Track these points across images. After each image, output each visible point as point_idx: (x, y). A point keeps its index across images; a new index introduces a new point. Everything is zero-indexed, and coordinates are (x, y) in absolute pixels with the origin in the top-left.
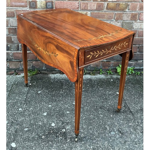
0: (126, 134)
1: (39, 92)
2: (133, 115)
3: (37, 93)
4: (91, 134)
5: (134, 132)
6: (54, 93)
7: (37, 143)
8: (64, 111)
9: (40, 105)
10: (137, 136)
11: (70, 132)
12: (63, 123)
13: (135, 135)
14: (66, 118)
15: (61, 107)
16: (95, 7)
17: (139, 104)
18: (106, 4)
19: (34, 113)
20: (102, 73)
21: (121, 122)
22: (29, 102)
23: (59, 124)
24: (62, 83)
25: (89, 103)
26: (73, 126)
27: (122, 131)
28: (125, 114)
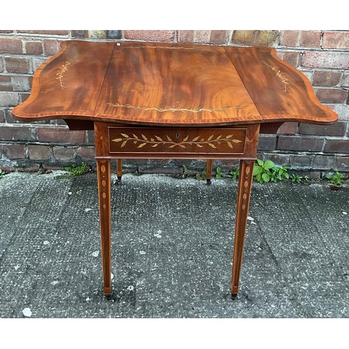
0: (259, 302)
1: (87, 210)
2: (277, 263)
3: (82, 212)
4: (186, 298)
5: (276, 298)
6: (116, 213)
7: (74, 311)
8: (135, 250)
9: (86, 236)
10: (282, 306)
11: (143, 293)
12: (130, 274)
13: (277, 305)
14: (136, 263)
15: (129, 243)
17: (292, 241)
19: (73, 251)
20: (221, 176)
21: (251, 276)
22: (65, 228)
23: (123, 274)
24: (136, 194)
25: (187, 235)
26: (150, 281)
27: (249, 296)
28: (261, 261)
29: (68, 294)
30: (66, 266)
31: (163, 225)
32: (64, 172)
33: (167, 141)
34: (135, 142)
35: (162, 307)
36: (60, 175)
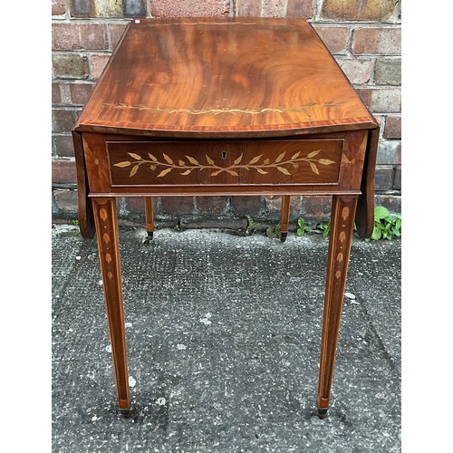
0: (363, 427)
2: (392, 365)
3: (94, 286)
4: (246, 419)
5: (390, 421)
6: (145, 287)
7: (73, 438)
8: (170, 343)
9: (97, 320)
11: (179, 409)
12: (161, 379)
13: (392, 432)
14: (172, 364)
15: (161, 331)
16: (285, 8)
19: (78, 344)
20: (305, 231)
21: (350, 385)
22: (68, 309)
23: (150, 380)
24: (175, 259)
25: (250, 320)
26: (191, 390)
27: (347, 417)
28: (367, 361)
29: (65, 409)
30: (65, 366)
31: (214, 305)
32: (72, 227)
33: (207, 164)
35: (208, 433)
36: (66, 231)
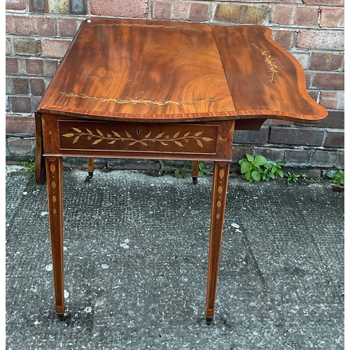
0: (239, 328)
1: (43, 214)
2: (263, 281)
3: (38, 216)
4: (152, 323)
5: (259, 323)
6: (78, 218)
7: (20, 337)
9: (39, 244)
10: (266, 334)
11: (102, 316)
12: (88, 292)
13: (260, 331)
14: (97, 280)
15: (89, 254)
16: (188, 13)
17: (283, 254)
18: (215, 8)
19: (24, 264)
20: (204, 173)
21: (232, 296)
22: (16, 236)
23: (80, 293)
25: (158, 245)
26: (111, 301)
27: (228, 320)
28: (245, 277)
29: (13, 316)
30: (14, 282)
31: (132, 233)
32: (20, 168)
33: (127, 137)
34: (89, 138)
35: (123, 334)
36: (15, 171)
